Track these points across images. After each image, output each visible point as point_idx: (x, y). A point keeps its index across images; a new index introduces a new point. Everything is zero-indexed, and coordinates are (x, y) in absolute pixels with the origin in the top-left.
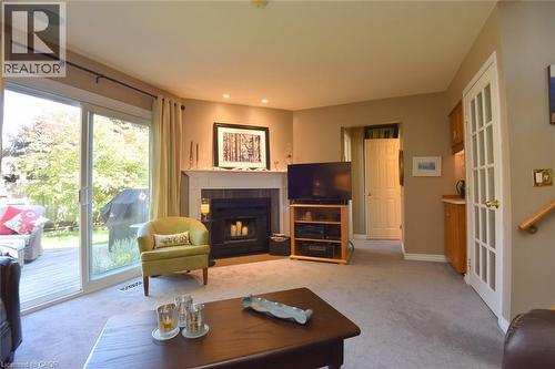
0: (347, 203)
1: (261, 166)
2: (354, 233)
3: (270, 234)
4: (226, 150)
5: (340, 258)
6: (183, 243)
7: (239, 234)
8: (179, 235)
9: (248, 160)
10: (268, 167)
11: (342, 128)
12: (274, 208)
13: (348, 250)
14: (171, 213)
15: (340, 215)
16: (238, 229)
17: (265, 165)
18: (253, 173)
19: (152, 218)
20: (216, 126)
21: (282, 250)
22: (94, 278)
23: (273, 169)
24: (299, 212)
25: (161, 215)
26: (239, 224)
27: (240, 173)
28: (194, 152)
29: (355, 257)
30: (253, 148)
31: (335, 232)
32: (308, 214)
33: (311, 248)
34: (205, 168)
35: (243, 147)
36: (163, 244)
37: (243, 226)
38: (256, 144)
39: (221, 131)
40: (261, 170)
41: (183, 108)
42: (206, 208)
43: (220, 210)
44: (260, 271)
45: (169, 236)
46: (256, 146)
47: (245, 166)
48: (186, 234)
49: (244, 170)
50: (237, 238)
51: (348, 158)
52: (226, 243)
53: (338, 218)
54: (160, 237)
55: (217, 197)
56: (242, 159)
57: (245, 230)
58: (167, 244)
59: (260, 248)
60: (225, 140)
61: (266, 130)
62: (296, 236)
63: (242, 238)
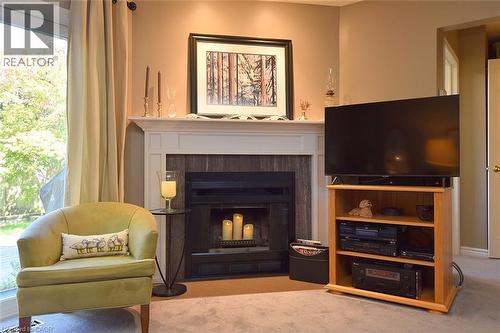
0: (448, 184)
1: (278, 112)
2: (462, 243)
3: (293, 240)
4: (211, 82)
5: (432, 299)
6: (113, 252)
7: (237, 237)
8: (107, 237)
9: (253, 102)
10: (290, 113)
11: (440, 31)
12: (300, 191)
13: (449, 281)
14: (104, 197)
15: (431, 208)
16: (236, 228)
17: (283, 112)
18: (259, 124)
19: (68, 201)
20: (193, 40)
21: (311, 272)
23: (299, 118)
24: (347, 201)
25: (85, 197)
26: (238, 219)
27: (236, 125)
28: (151, 91)
29: (464, 294)
30: (261, 80)
31: (422, 243)
32: (364, 204)
33: (371, 273)
34: (172, 116)
35: (244, 78)
36: (75, 253)
37: (245, 222)
38: (267, 72)
39: (203, 49)
40: (274, 119)
42: (170, 188)
43: (202, 192)
45: (90, 238)
46: (267, 76)
47: (244, 112)
48: (122, 235)
49: (243, 118)
50: (235, 244)
51: (451, 88)
52: (212, 252)
53: (428, 213)
55: (195, 168)
56: (241, 99)
57: (249, 231)
58: (83, 253)
59: (277, 264)
60: (210, 65)
61: (286, 44)
62: (339, 247)
63: (242, 244)
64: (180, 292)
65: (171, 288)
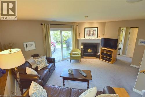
1: (95, 37)
3: (96, 53)
4: (87, 34)
5: (111, 62)
6: (77, 54)
10: (97, 38)
12: (98, 47)
14: (75, 48)
16: (89, 51)
20: (85, 28)
21: (98, 57)
22: (64, 58)
25: (74, 48)
26: (90, 49)
28: (80, 35)
30: (93, 33)
34: (82, 39)
35: (91, 33)
38: (94, 32)
41: (78, 25)
42: (82, 47)
44: (91, 61)
46: (94, 33)
47: (91, 38)
48: (77, 52)
50: (89, 53)
52: (87, 53)
54: (73, 53)
55: (85, 44)
56: (91, 36)
57: (91, 51)
59: (94, 55)
60: (87, 31)
61: (98, 28)
62: (102, 55)
63: (90, 53)
64: (83, 58)
65: (82, 57)
